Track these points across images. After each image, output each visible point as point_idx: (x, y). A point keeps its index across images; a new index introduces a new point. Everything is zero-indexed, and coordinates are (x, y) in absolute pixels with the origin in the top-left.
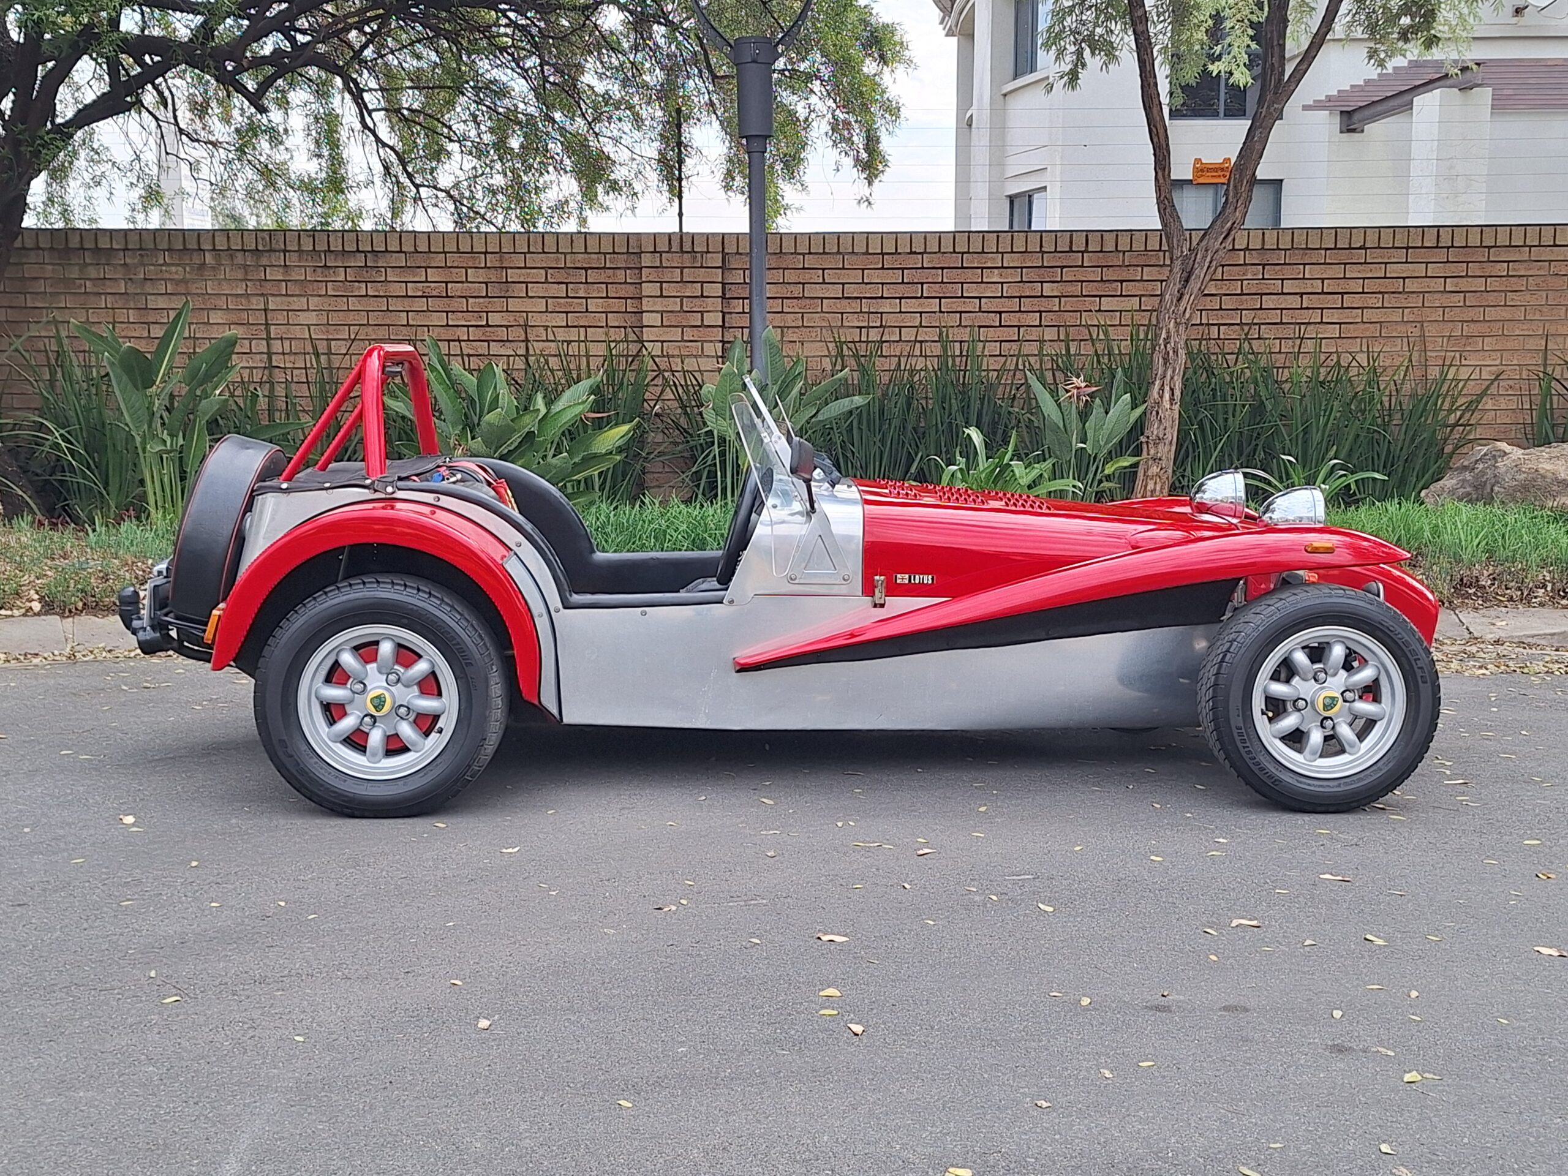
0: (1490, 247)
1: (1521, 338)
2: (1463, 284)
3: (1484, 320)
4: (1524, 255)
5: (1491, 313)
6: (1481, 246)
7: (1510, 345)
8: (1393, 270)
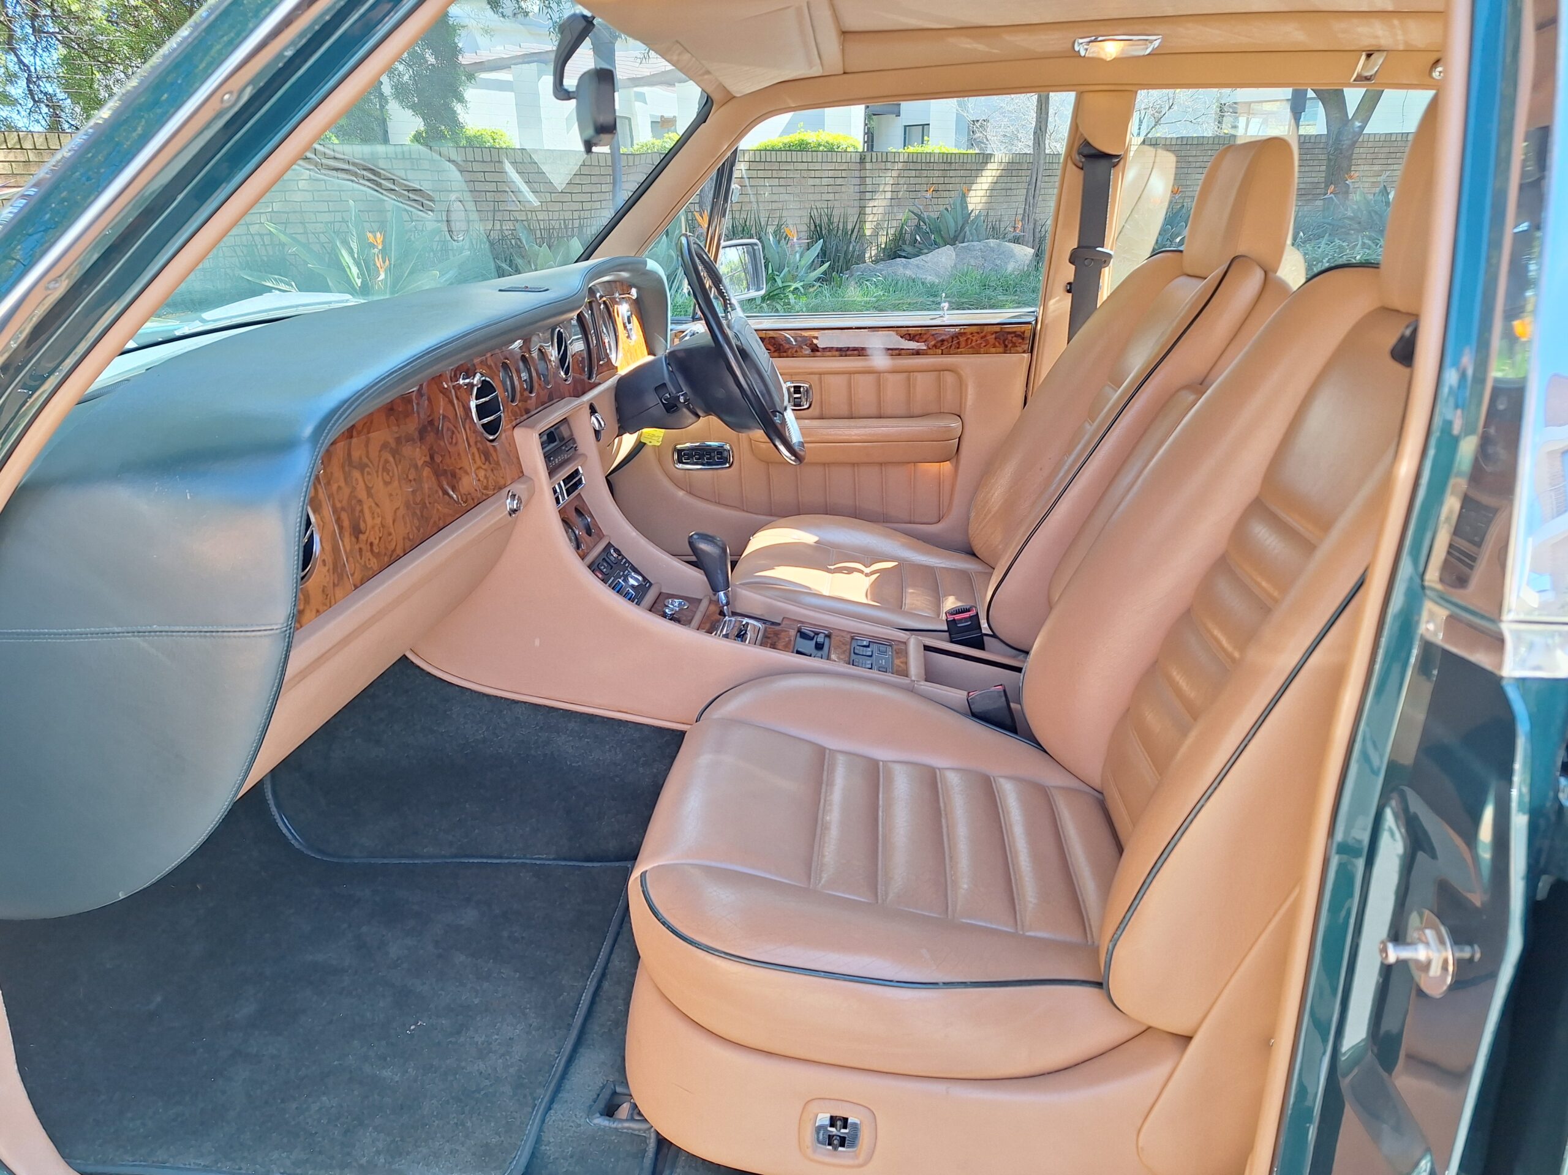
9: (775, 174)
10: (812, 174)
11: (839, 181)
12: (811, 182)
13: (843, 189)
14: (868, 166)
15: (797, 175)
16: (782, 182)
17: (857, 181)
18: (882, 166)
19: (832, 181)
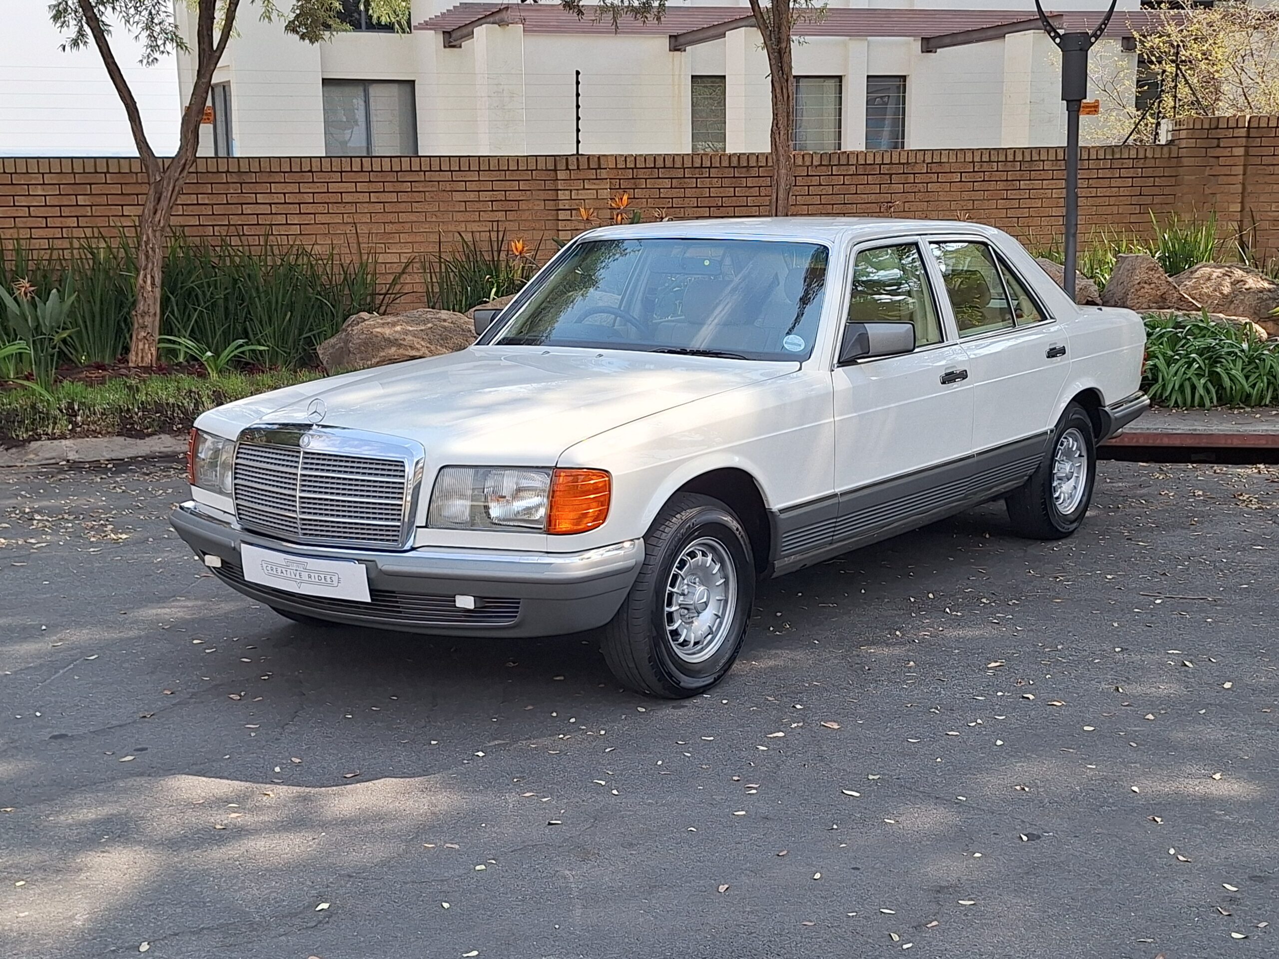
0: (397, 172)
1: (425, 234)
2: (383, 197)
3: (399, 222)
5: (403, 217)
6: (392, 171)
7: (418, 239)
8: (333, 187)
9: (389, 187)
10: (462, 186)
11: (512, 196)
12: (458, 196)
13: (523, 206)
14: (561, 175)
16: (403, 197)
17: (551, 195)
18: (592, 174)
19: (500, 196)
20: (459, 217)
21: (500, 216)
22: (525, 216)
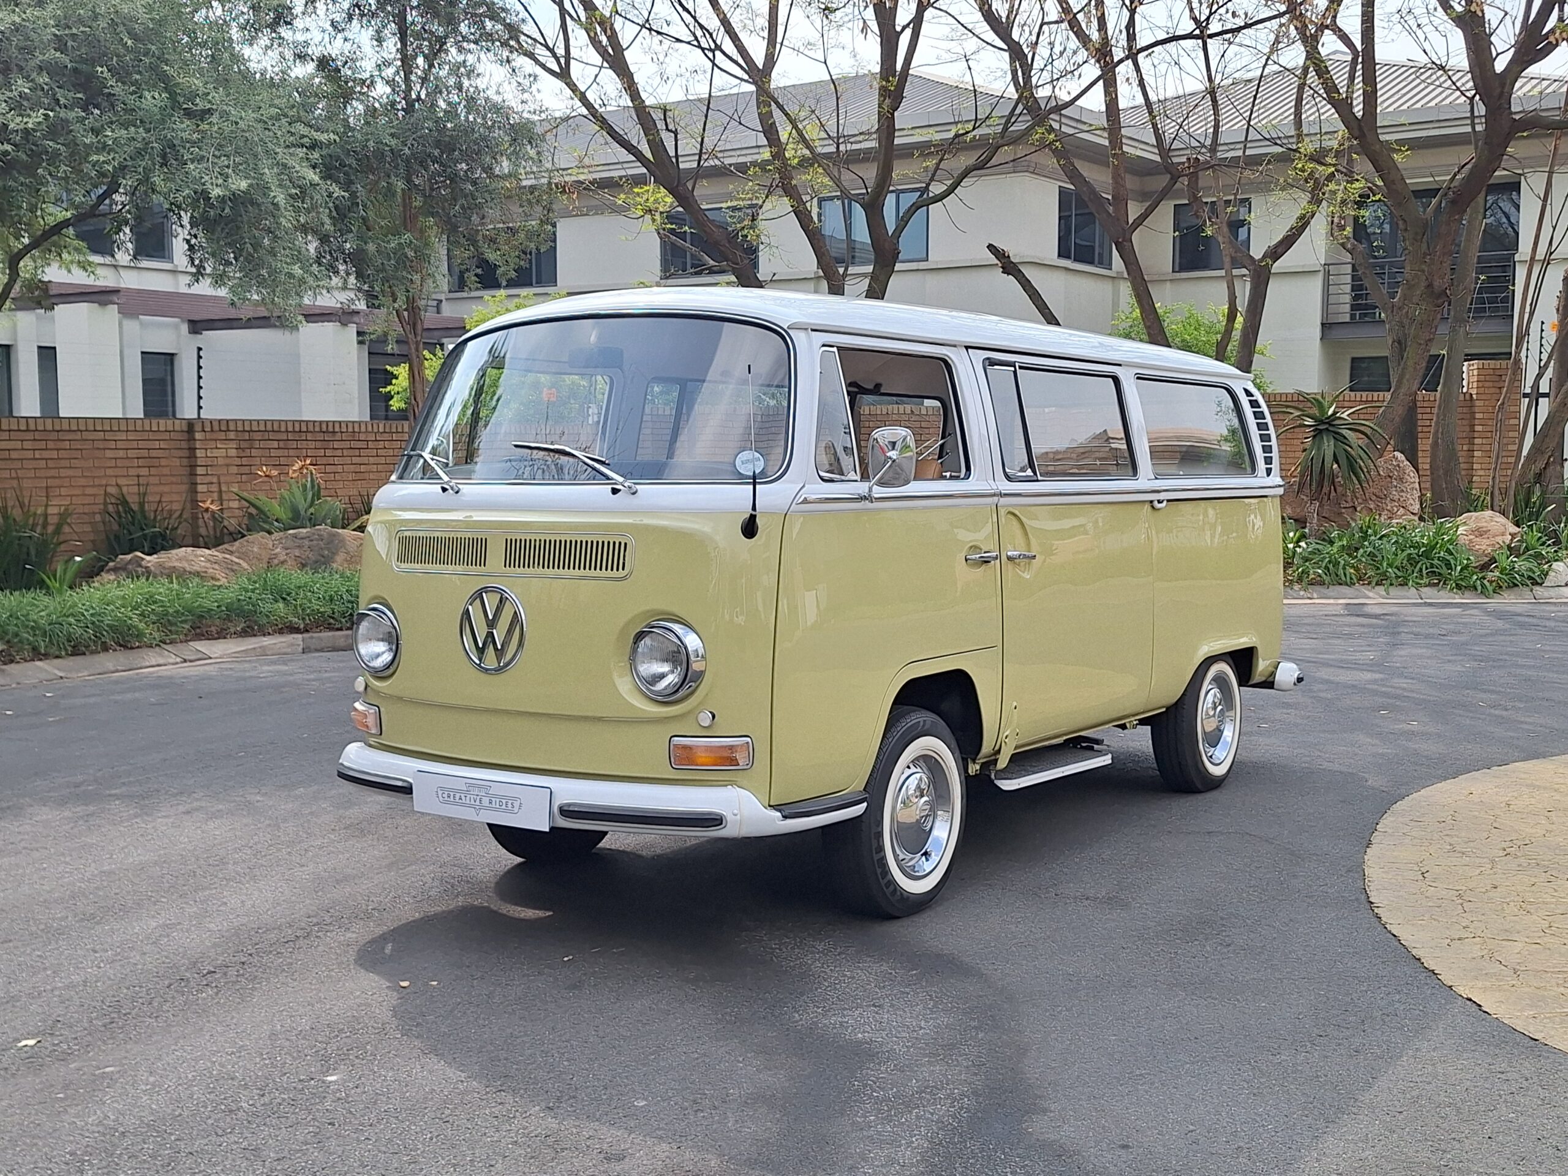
0: (58, 431)
2: (46, 454)
3: (59, 477)
4: (78, 436)
5: (63, 472)
6: (53, 431)
9: (51, 445)
10: (112, 445)
11: (154, 453)
12: (109, 454)
13: (163, 462)
14: (198, 436)
15: (88, 445)
16: (62, 454)
17: (186, 453)
18: (222, 436)
19: (145, 453)
20: (109, 472)
21: (144, 472)
22: (166, 471)
